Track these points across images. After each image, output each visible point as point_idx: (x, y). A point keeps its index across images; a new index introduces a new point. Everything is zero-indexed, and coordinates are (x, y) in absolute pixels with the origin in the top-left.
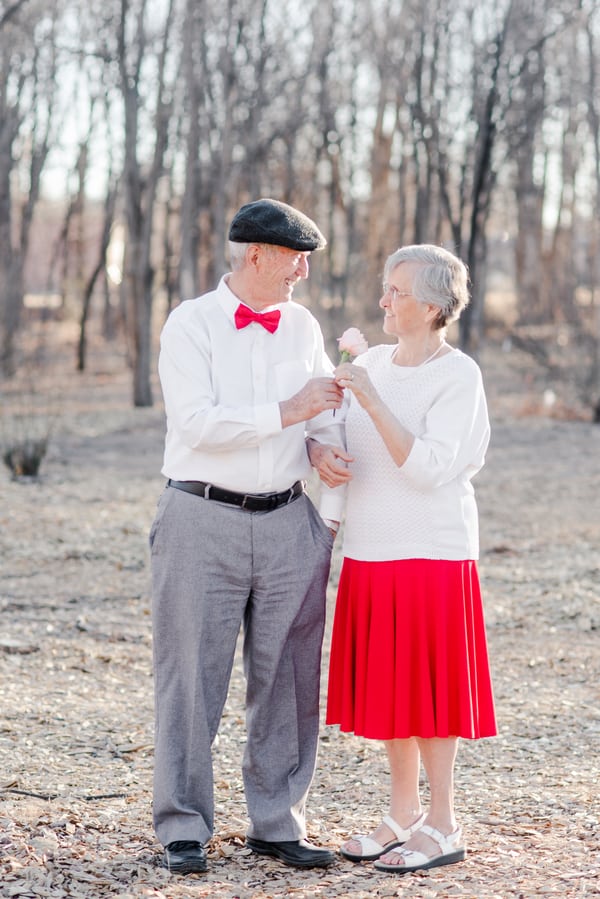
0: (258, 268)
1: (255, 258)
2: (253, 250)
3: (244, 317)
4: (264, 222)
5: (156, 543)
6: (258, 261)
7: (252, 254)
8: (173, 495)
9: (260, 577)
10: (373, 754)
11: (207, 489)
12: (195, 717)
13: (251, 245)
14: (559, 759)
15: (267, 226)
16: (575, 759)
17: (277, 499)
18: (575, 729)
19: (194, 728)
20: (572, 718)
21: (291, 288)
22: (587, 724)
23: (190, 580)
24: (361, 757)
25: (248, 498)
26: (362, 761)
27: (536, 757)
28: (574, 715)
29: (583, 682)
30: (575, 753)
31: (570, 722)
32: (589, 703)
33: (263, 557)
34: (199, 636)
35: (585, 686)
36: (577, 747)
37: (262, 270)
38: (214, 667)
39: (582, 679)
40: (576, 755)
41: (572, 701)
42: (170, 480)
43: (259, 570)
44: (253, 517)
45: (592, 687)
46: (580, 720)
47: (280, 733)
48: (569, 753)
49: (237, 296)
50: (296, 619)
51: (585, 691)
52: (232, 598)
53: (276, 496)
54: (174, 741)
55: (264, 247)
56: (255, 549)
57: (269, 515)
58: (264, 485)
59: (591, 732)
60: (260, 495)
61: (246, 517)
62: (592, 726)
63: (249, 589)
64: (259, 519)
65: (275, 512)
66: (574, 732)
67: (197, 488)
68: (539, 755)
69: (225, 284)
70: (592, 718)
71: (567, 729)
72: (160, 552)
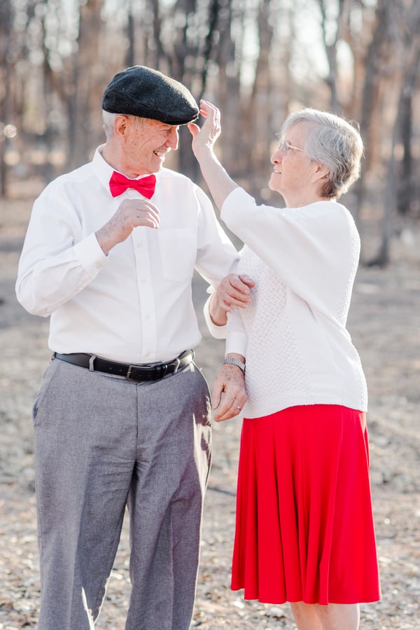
0: (126, 138)
1: (123, 128)
2: (120, 121)
3: (118, 185)
4: (134, 94)
5: (39, 414)
6: (126, 131)
7: (119, 124)
8: (58, 368)
9: (144, 449)
10: (210, 617)
11: (91, 361)
12: (74, 590)
13: (119, 115)
14: (392, 619)
15: (138, 98)
16: (408, 619)
17: (162, 369)
18: (398, 586)
19: (73, 601)
20: (392, 575)
21: (163, 158)
22: (409, 581)
23: (72, 453)
24: (199, 620)
25: (132, 368)
26: (200, 624)
27: (369, 617)
28: (394, 572)
29: (393, 538)
30: (406, 612)
31: (392, 579)
32: (404, 559)
33: (147, 429)
34: (80, 509)
35: (396, 543)
36: (405, 605)
37: (130, 140)
38: (97, 539)
39: (391, 534)
40: (408, 615)
41: (388, 558)
42: (56, 353)
43: (143, 442)
44: (139, 388)
45: (403, 544)
46: (402, 578)
47: (158, 609)
48: (400, 612)
49: (110, 164)
50: (177, 492)
51: (397, 548)
52: (115, 471)
53: (162, 366)
54: (53, 612)
55: (132, 117)
56: (141, 420)
57: (154, 385)
58: (148, 355)
59: (415, 590)
60: (145, 365)
61: (132, 389)
62: (414, 584)
63: (133, 461)
64: (144, 390)
65: (160, 383)
66: (398, 590)
67: (81, 360)
68: (372, 614)
69: (99, 155)
70: (412, 575)
71: (391, 586)
72: (43, 424)
